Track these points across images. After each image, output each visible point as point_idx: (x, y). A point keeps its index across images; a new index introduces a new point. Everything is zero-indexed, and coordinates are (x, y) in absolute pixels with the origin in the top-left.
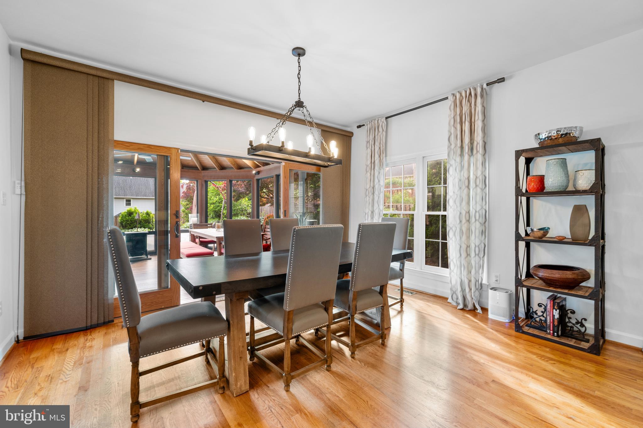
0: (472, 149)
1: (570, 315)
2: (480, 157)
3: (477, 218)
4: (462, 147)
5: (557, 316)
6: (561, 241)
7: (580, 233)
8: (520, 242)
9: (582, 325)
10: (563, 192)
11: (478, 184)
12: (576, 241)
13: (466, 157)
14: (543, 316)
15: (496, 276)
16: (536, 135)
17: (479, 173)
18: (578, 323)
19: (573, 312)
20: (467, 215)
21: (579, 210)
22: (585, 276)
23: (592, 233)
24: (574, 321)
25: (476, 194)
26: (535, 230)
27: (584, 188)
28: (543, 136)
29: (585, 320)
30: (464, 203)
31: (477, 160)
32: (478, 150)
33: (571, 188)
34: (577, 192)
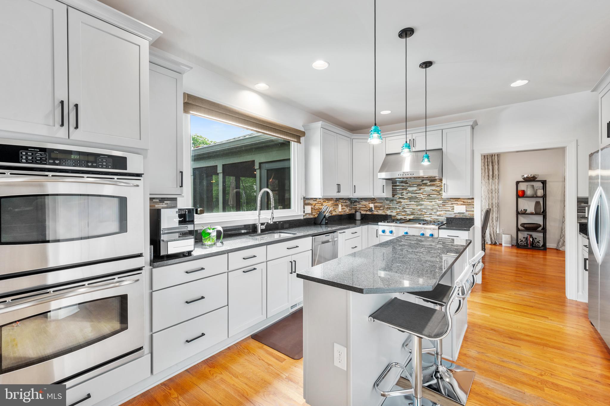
0: (493, 177)
1: (535, 240)
2: (497, 180)
3: (496, 206)
4: (488, 176)
5: (531, 240)
6: (532, 214)
7: (538, 211)
8: (519, 215)
9: (539, 243)
10: (532, 197)
11: (496, 191)
12: (537, 213)
13: (491, 180)
14: (525, 242)
15: (503, 230)
16: (522, 176)
17: (497, 187)
18: (537, 242)
19: (536, 239)
20: (492, 204)
21: (537, 203)
22: (540, 226)
23: (542, 210)
24: (536, 242)
25: (495, 196)
26: (522, 210)
27: (540, 196)
28: (526, 176)
29: (540, 241)
30: (490, 200)
31: (495, 182)
32: (496, 177)
33: (535, 196)
34: (537, 197)
